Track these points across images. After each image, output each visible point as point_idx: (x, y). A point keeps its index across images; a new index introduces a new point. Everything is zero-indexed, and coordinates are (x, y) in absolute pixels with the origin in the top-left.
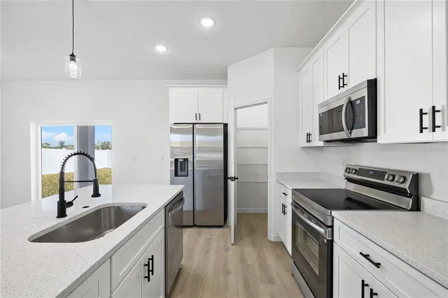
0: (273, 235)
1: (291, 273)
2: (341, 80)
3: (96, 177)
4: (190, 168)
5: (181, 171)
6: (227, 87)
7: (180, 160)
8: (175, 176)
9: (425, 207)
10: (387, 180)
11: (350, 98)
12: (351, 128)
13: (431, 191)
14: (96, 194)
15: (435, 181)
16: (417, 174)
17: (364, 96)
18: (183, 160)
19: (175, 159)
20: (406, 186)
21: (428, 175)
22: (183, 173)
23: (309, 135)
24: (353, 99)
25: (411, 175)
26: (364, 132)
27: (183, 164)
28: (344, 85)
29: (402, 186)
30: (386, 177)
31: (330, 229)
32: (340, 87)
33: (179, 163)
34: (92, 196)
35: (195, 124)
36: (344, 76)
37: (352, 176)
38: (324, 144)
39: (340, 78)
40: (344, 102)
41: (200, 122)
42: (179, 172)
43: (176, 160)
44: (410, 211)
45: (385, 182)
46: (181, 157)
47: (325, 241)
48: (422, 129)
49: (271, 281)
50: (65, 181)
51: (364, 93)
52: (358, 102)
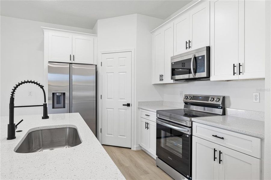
0: (135, 146)
1: (156, 165)
2: (188, 44)
3: (45, 101)
4: (67, 102)
6: (97, 36)
7: (57, 94)
8: (53, 108)
9: (228, 112)
10: (210, 101)
11: (195, 55)
12: (195, 72)
13: (230, 104)
14: (45, 117)
15: (232, 99)
16: (224, 97)
17: (204, 55)
18: (60, 94)
19: (53, 93)
20: (220, 103)
21: (229, 97)
22: (59, 105)
23: (162, 76)
24: (197, 56)
25: (222, 97)
26: (204, 74)
28: (189, 47)
29: (218, 103)
30: (210, 99)
31: (190, 129)
32: (187, 48)
33: (56, 97)
34: (43, 118)
35: (72, 63)
36: (189, 42)
37: (188, 101)
38: (174, 82)
39: (186, 43)
40: (191, 57)
41: (73, 62)
42: (56, 105)
44: (222, 115)
45: (209, 102)
46: (59, 91)
47: (188, 136)
48: (234, 73)
49: (146, 173)
50: (15, 106)
51: (205, 53)
52: (200, 58)
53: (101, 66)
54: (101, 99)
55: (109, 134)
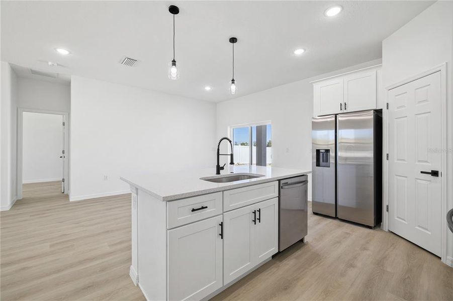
0: (450, 258)
4: (332, 161)
5: (323, 161)
6: (382, 65)
7: (323, 151)
8: (317, 166)
22: (325, 164)
27: (325, 155)
33: (321, 154)
35: (339, 114)
42: (321, 163)
43: (318, 151)
46: (322, 148)
53: (388, 109)
54: (388, 159)
55: (400, 218)
